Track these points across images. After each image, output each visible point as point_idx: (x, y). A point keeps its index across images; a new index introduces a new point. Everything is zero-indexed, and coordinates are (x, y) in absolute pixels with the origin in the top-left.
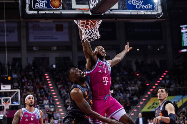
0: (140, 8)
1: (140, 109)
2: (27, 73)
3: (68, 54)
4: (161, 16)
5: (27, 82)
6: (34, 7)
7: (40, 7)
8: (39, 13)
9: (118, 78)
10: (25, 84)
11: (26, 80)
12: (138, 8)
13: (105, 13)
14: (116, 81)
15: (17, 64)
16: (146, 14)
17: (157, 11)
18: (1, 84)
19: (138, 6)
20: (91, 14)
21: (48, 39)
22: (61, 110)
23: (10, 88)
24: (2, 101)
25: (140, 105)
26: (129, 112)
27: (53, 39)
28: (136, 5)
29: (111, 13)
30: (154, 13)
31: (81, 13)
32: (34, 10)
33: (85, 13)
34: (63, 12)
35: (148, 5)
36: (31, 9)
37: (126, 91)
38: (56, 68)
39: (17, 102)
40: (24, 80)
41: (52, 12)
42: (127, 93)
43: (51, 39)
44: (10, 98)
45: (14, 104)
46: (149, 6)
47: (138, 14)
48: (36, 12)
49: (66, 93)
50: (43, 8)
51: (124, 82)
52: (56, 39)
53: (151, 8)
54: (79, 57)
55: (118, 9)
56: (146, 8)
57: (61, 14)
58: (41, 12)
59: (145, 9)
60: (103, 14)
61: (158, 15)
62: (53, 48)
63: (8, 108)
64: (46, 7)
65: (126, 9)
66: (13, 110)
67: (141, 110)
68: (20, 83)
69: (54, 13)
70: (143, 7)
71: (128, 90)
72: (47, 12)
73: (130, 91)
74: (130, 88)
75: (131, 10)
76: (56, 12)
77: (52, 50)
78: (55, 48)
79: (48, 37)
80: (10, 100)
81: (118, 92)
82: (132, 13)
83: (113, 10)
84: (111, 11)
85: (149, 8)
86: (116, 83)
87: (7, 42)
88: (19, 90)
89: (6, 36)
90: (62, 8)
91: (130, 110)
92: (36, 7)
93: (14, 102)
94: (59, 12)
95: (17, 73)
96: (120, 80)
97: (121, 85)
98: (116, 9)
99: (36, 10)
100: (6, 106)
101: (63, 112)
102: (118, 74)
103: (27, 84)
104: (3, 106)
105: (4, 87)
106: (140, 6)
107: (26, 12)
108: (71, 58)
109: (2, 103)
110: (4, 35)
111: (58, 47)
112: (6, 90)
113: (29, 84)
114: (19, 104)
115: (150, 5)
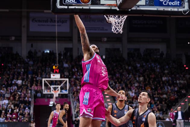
0: (167, 4)
1: (187, 102)
2: (77, 63)
3: (118, 46)
4: (187, 12)
5: (77, 71)
6: (64, 2)
7: (70, 2)
8: (69, 8)
9: (166, 72)
10: (75, 73)
11: (76, 70)
12: (165, 4)
13: (132, 9)
14: (164, 74)
15: (68, 54)
16: (172, 10)
17: (184, 8)
18: (51, 72)
19: (165, 3)
20: (118, 10)
21: (98, 30)
22: (109, 100)
23: (59, 77)
24: (52, 89)
25: (187, 99)
26: (176, 105)
27: (103, 30)
28: (163, 1)
29: (138, 9)
30: (180, 10)
31: (109, 8)
32: (64, 5)
33: (113, 8)
34: (92, 8)
35: (175, 1)
36: (61, 4)
37: (174, 84)
38: (105, 59)
39: (65, 91)
40: (75, 69)
41: (81, 7)
42: (175, 87)
43: (102, 30)
44: (59, 86)
45: (63, 92)
46: (176, 3)
47: (165, 10)
48: (66, 7)
49: (114, 84)
50: (73, 3)
51: (173, 76)
52: (107, 30)
53: (178, 5)
54: (128, 49)
55: (145, 5)
56: (173, 4)
57: (90, 9)
58: (70, 7)
59: (172, 6)
60: (130, 10)
61: (185, 12)
62: (103, 39)
63: (57, 95)
64: (76, 2)
65: (153, 6)
66: (63, 98)
67: (188, 104)
68: (71, 72)
69: (83, 8)
70: (170, 3)
71: (176, 83)
72: (77, 7)
73: (179, 85)
74: (178, 82)
75: (157, 7)
76: (84, 7)
77: (102, 41)
78: (105, 39)
79: (99, 28)
80: (59, 88)
81: (166, 85)
82: (158, 10)
83: (140, 6)
84: (138, 7)
85: (176, 5)
86: (164, 76)
87: (58, 32)
88: (67, 79)
89: (56, 27)
90: (91, 3)
91: (177, 104)
92: (66, 2)
93: (63, 91)
94: (88, 8)
95: (68, 63)
96: (168, 73)
97: (170, 78)
98: (143, 5)
99: (66, 5)
100: (55, 94)
101: (111, 102)
102: (167, 67)
103: (77, 74)
104: (53, 94)
105: (54, 76)
106: (167, 3)
107: (56, 7)
108: (121, 49)
109: (52, 91)
110: (55, 25)
111: (108, 38)
112: (55, 78)
113: (78, 74)
114: (67, 93)
115: (177, 1)
